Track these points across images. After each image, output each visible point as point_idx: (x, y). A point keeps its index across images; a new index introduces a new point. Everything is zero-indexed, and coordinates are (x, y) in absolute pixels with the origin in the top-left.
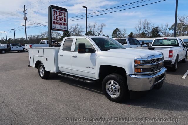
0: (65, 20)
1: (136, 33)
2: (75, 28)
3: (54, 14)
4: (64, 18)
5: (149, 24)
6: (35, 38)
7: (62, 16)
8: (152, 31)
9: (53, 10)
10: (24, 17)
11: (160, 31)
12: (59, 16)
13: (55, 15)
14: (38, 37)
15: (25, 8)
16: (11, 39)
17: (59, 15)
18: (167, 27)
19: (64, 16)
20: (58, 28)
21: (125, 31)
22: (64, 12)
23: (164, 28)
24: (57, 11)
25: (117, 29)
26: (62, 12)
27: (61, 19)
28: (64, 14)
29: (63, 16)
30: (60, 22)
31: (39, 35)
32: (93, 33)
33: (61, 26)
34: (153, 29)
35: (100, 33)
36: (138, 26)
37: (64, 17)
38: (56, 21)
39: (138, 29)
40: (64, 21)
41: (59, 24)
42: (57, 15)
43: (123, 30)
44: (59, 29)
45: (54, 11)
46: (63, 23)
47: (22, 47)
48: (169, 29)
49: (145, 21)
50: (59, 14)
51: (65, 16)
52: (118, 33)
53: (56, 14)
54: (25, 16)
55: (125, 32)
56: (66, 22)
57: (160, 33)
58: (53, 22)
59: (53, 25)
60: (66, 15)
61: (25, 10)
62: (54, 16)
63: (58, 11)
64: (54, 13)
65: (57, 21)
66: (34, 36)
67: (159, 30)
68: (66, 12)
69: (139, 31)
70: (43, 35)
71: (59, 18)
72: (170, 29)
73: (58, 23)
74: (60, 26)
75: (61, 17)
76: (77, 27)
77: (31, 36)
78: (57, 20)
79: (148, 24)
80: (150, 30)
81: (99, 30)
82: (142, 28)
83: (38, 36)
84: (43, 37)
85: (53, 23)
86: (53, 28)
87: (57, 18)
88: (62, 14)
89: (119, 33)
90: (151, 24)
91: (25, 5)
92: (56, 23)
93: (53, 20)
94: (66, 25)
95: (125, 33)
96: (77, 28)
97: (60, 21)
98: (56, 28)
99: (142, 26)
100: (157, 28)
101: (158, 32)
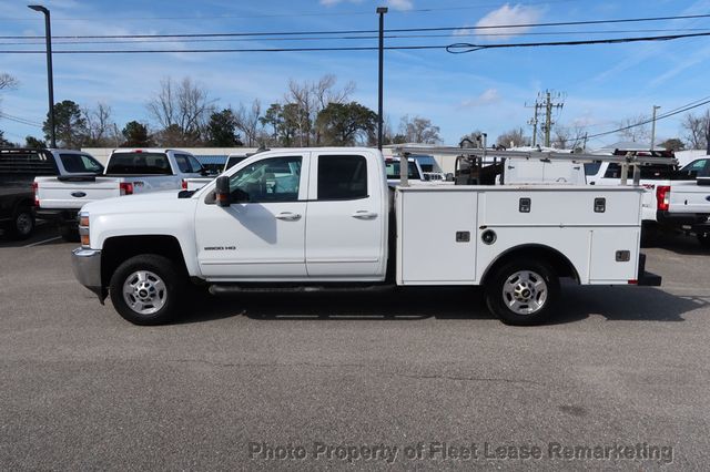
5: (201, 98)
8: (212, 124)
11: (238, 125)
18: (258, 113)
21: (104, 114)
23: (247, 114)
25: (68, 103)
34: (216, 117)
36: (159, 100)
39: (162, 112)
43: (99, 112)
48: (261, 119)
49: (186, 84)
52: (73, 121)
55: (106, 117)
57: (237, 132)
67: (235, 120)
72: (264, 121)
79: (197, 96)
80: (205, 120)
82: (177, 112)
89: (79, 122)
90: (208, 100)
95: (107, 121)
99: (176, 103)
100: (228, 112)
101: (231, 128)
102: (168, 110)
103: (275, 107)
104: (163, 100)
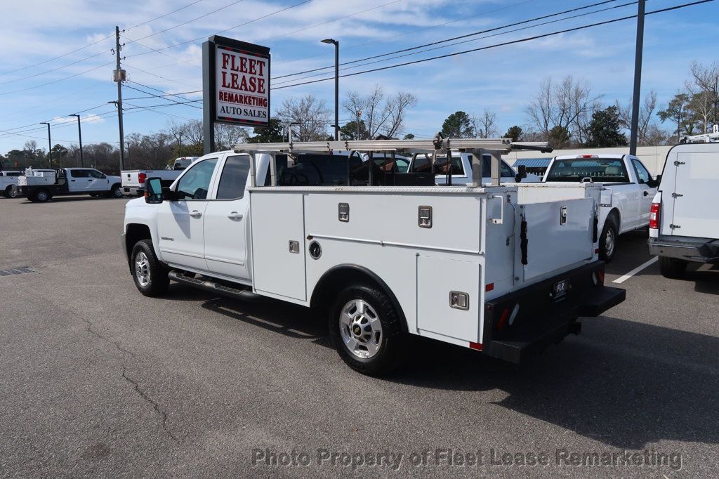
0: (260, 86)
1: (534, 131)
2: (299, 110)
3: (224, 67)
4: (259, 80)
5: (583, 96)
6: (150, 146)
7: (251, 72)
8: (593, 124)
9: (219, 53)
10: (116, 72)
11: (623, 122)
12: (241, 75)
13: (229, 71)
14: (161, 142)
15: (118, 39)
16: (62, 148)
17: (242, 71)
18: (652, 107)
19: (258, 72)
20: (236, 116)
21: (489, 122)
22: (257, 59)
24: (233, 57)
25: (460, 114)
26: (251, 61)
27: (248, 84)
28: (257, 67)
29: (255, 73)
30: (243, 93)
31: (166, 136)
32: (367, 128)
33: (249, 108)
34: (598, 116)
35: (393, 131)
36: (538, 103)
37: (257, 76)
38: (230, 90)
39: (540, 115)
40: (259, 92)
41: (241, 101)
42: (233, 69)
43: (485, 120)
44: (242, 117)
45: (224, 55)
46: (254, 98)
47: (106, 180)
48: (658, 114)
49: (567, 85)
50: (243, 65)
51: (261, 74)
52: (463, 129)
53: (229, 66)
54: (118, 66)
55: (491, 123)
56: (266, 95)
57: (621, 130)
58: (221, 93)
59: (220, 104)
60: (265, 69)
61: (118, 46)
62: (224, 74)
63: (238, 55)
64: (225, 61)
65: (234, 92)
66: (147, 138)
67: (620, 118)
68: (266, 61)
69: (543, 124)
70: (181, 134)
71: (239, 81)
72: (664, 116)
73: (236, 100)
74: (242, 107)
75: (248, 76)
76: (309, 106)
77: (136, 136)
78: (233, 87)
79: (578, 94)
80: (587, 119)
81: (391, 118)
82: (556, 113)
83: (163, 138)
84: (179, 140)
85: (221, 97)
86: (219, 114)
87: (234, 81)
88: (251, 67)
89: (468, 130)
90: (590, 97)
91: (117, 28)
92: (231, 98)
93: (219, 87)
94: (265, 103)
95: (491, 128)
96: (307, 110)
97: (246, 90)
98: (231, 116)
99: (555, 105)
100: (612, 109)
101: (615, 126)
102: (547, 113)
103: (681, 97)
104: (541, 102)
